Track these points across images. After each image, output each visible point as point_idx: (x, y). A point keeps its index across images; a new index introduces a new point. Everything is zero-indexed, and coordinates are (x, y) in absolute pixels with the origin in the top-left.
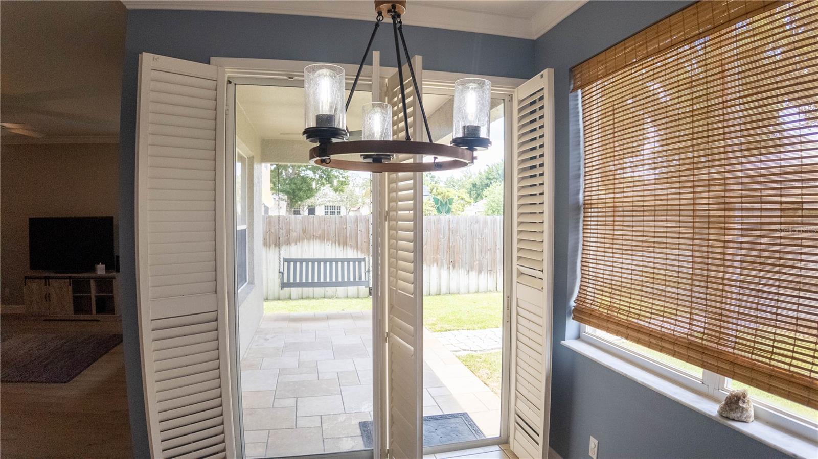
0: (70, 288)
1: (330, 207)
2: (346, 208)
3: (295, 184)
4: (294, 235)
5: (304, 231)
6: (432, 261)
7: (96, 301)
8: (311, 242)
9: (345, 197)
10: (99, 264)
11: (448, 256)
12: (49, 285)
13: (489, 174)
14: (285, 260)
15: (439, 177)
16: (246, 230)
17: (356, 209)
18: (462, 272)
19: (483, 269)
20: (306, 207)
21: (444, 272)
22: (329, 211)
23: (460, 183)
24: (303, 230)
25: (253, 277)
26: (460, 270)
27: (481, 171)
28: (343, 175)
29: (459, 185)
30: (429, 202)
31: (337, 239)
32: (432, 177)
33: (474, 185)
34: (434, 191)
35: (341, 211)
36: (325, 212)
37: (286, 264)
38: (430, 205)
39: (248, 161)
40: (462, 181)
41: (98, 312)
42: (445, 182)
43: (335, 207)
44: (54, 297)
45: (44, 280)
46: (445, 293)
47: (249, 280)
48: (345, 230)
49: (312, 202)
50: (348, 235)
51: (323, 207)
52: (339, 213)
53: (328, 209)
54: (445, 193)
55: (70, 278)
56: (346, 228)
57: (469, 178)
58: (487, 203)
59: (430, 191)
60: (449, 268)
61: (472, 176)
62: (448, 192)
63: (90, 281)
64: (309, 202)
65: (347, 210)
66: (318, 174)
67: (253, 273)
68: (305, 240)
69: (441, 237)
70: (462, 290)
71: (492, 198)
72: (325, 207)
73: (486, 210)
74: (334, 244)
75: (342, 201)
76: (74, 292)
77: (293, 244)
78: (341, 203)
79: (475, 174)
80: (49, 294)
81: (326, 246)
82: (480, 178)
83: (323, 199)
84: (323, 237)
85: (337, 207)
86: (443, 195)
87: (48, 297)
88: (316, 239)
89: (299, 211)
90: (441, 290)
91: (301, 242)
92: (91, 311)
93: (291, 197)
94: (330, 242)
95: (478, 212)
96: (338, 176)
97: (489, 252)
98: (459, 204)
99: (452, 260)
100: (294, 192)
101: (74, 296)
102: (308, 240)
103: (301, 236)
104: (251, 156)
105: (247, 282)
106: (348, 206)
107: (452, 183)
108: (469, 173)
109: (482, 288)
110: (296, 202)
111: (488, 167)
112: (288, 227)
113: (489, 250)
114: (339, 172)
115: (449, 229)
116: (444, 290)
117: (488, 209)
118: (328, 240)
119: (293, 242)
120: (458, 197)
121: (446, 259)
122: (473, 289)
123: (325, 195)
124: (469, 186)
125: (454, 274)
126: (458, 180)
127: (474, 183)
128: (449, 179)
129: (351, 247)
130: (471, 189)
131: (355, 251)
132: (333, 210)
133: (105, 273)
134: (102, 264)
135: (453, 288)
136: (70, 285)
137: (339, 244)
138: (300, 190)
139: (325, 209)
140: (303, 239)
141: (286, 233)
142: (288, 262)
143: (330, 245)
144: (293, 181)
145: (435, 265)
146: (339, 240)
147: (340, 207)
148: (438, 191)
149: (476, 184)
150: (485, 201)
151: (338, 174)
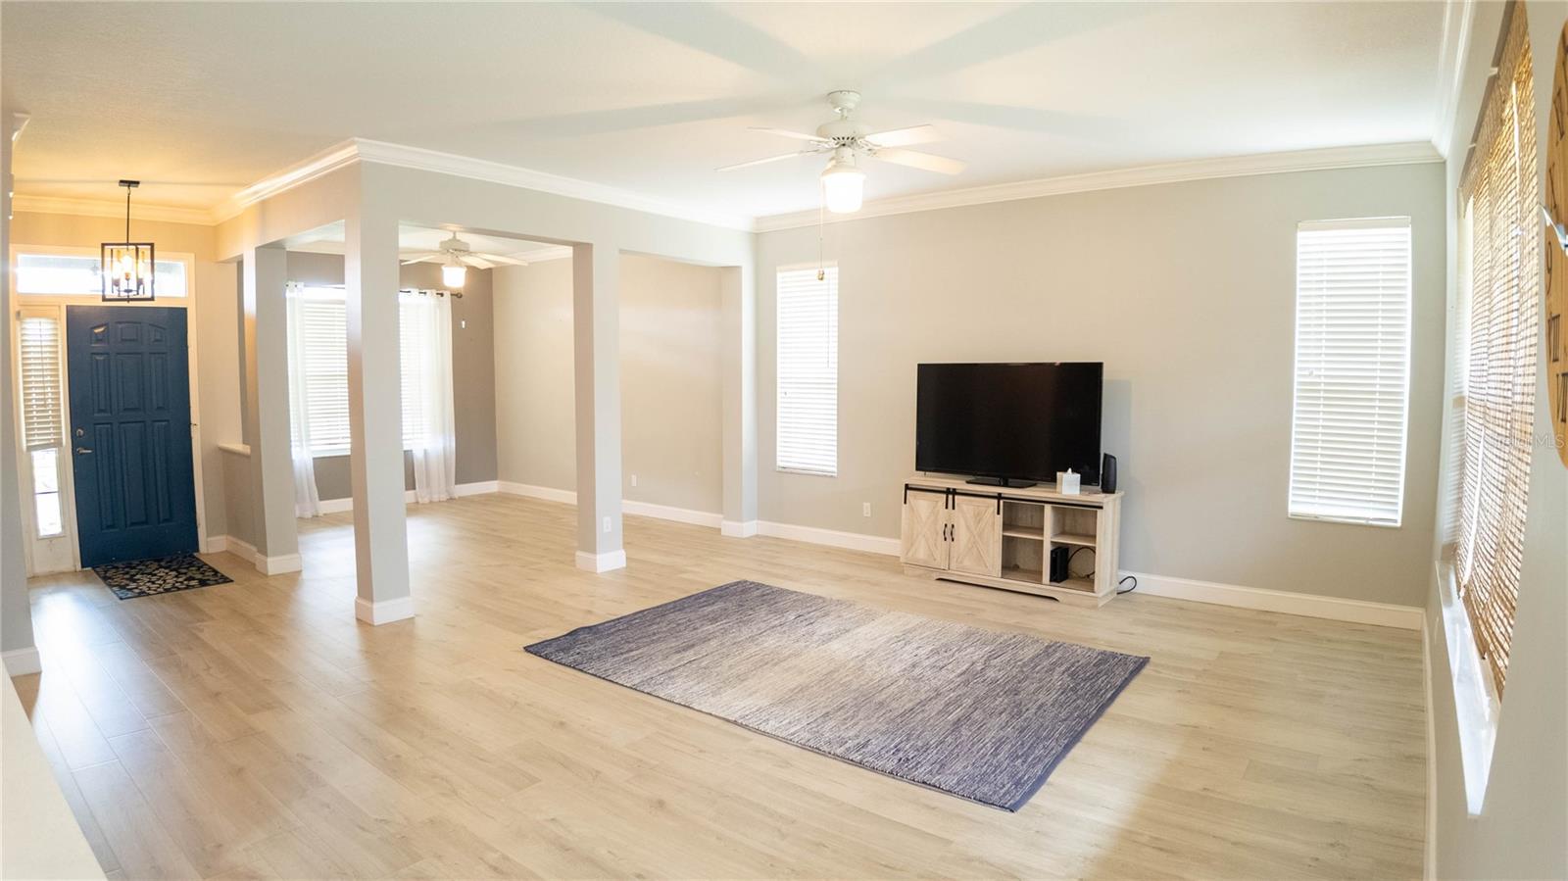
0: (1000, 519)
7: (1052, 552)
10: (1066, 471)
12: (954, 508)
41: (1053, 579)
44: (961, 534)
45: (945, 496)
55: (999, 497)
63: (1042, 509)
76: (1006, 526)
80: (953, 526)
87: (949, 533)
92: (1040, 573)
101: (1003, 536)
133: (1078, 492)
134: (1073, 471)
136: (998, 513)
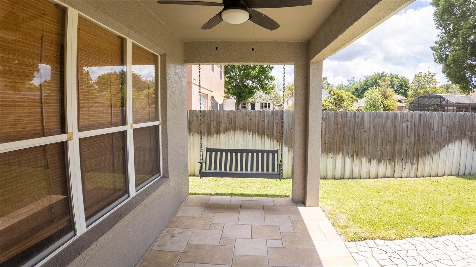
1: (264, 103)
2: (274, 104)
3: (241, 89)
4: (223, 126)
5: (231, 123)
6: (338, 150)
8: (236, 132)
9: (273, 97)
11: (353, 146)
13: (367, 82)
14: (208, 150)
15: (332, 84)
16: (159, 125)
17: (280, 105)
18: (364, 160)
19: (383, 158)
20: (250, 104)
21: (348, 161)
22: (263, 106)
23: (347, 88)
24: (229, 122)
25: (168, 170)
26: (363, 159)
27: (361, 80)
28: (271, 83)
29: (346, 89)
30: (328, 100)
31: (257, 130)
32: (328, 84)
33: (357, 89)
34: (332, 92)
35: (271, 106)
36: (261, 107)
37: (209, 153)
38: (329, 102)
39: (161, 58)
40: (348, 87)
42: (337, 87)
43: (267, 103)
46: (348, 177)
47: (163, 173)
48: (264, 122)
49: (253, 101)
50: (266, 127)
51: (260, 103)
52: (269, 107)
53: (262, 105)
54: (339, 94)
56: (264, 121)
57: (353, 85)
58: (366, 101)
59: (329, 92)
60: (353, 156)
61: (355, 83)
62: (341, 93)
64: (250, 100)
65: (274, 105)
66: (255, 83)
67: (168, 167)
68: (232, 130)
69: (347, 129)
70: (364, 175)
71: (370, 98)
72: (261, 103)
73: (366, 105)
74: (254, 134)
75: (271, 99)
77: (222, 134)
78: (270, 101)
79: (357, 82)
81: (248, 135)
82: (360, 85)
83: (260, 99)
84: (246, 128)
85: (268, 104)
86: (338, 95)
88: (240, 130)
89: (246, 106)
90: (345, 175)
91: (228, 132)
93: (238, 98)
94: (251, 132)
95: (360, 106)
96: (268, 83)
97: (389, 143)
98: (349, 101)
99: (356, 150)
100: (240, 94)
102: (234, 130)
103: (228, 127)
104: (163, 53)
105: (162, 175)
106: (275, 103)
107: (342, 88)
108: (353, 82)
109: (381, 174)
110: (242, 100)
111: (365, 78)
112: (218, 119)
113: (389, 141)
114: (268, 81)
115: (355, 123)
116: (347, 174)
117: (367, 105)
118: (249, 131)
119: (222, 132)
120: (349, 96)
121: (351, 148)
122: (373, 174)
123: (261, 96)
124: (353, 90)
125: (356, 162)
126: (346, 86)
127: (356, 88)
128: (339, 85)
129: (268, 137)
130: (354, 91)
131: (272, 139)
132: (265, 105)
135: (356, 173)
137: (259, 134)
138: (244, 93)
139: (261, 105)
140: (230, 130)
141: (216, 125)
142: (210, 152)
143: (251, 135)
144: (240, 87)
145: (341, 154)
146: (258, 131)
147: (270, 103)
148: (334, 92)
149: (357, 88)
150: (364, 99)
151: (268, 82)
